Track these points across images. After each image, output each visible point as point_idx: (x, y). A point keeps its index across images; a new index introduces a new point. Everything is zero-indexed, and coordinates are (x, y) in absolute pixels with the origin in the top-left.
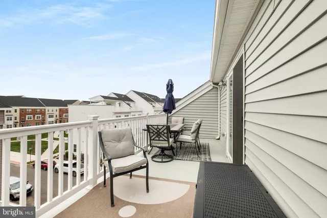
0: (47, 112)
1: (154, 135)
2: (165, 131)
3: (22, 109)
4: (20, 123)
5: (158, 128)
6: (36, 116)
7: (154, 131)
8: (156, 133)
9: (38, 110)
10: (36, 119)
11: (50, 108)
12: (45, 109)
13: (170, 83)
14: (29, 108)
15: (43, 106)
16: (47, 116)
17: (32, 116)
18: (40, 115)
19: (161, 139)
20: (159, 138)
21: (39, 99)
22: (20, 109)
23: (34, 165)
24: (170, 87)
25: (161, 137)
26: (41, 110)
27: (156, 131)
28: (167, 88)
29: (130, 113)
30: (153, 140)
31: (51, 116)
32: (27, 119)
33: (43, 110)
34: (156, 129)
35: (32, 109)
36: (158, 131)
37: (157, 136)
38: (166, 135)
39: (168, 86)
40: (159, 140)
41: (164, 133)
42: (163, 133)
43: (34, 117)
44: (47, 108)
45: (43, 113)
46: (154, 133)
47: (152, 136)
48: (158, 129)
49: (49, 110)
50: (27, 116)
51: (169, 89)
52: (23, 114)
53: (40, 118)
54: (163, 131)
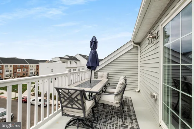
0: (29, 67)
1: (66, 100)
2: (79, 97)
3: (15, 65)
4: (13, 73)
5: (69, 92)
6: (23, 69)
7: (65, 96)
8: (68, 98)
9: (24, 66)
10: (23, 71)
11: (31, 65)
12: (28, 66)
13: (94, 40)
14: (19, 65)
15: (27, 63)
16: (29, 69)
17: (20, 69)
18: (26, 69)
19: (74, 106)
20: (72, 105)
21: (25, 59)
22: (14, 65)
23: (17, 100)
24: (94, 44)
25: (74, 104)
26: (26, 66)
27: (68, 96)
28: (91, 45)
29: (76, 67)
30: (65, 106)
31: (32, 70)
32: (17, 71)
33: (27, 66)
34: (67, 94)
35: (21, 65)
36: (70, 96)
37: (69, 103)
38: (80, 102)
39: (91, 43)
40: (72, 108)
41: (78, 100)
42: (76, 99)
43: (22, 70)
44: (29, 65)
45: (27, 68)
46: (66, 98)
47: (64, 102)
48: (70, 94)
49: (31, 66)
50: (18, 69)
51: (92, 46)
52: (15, 68)
53: (20, 71)
54: (76, 97)
